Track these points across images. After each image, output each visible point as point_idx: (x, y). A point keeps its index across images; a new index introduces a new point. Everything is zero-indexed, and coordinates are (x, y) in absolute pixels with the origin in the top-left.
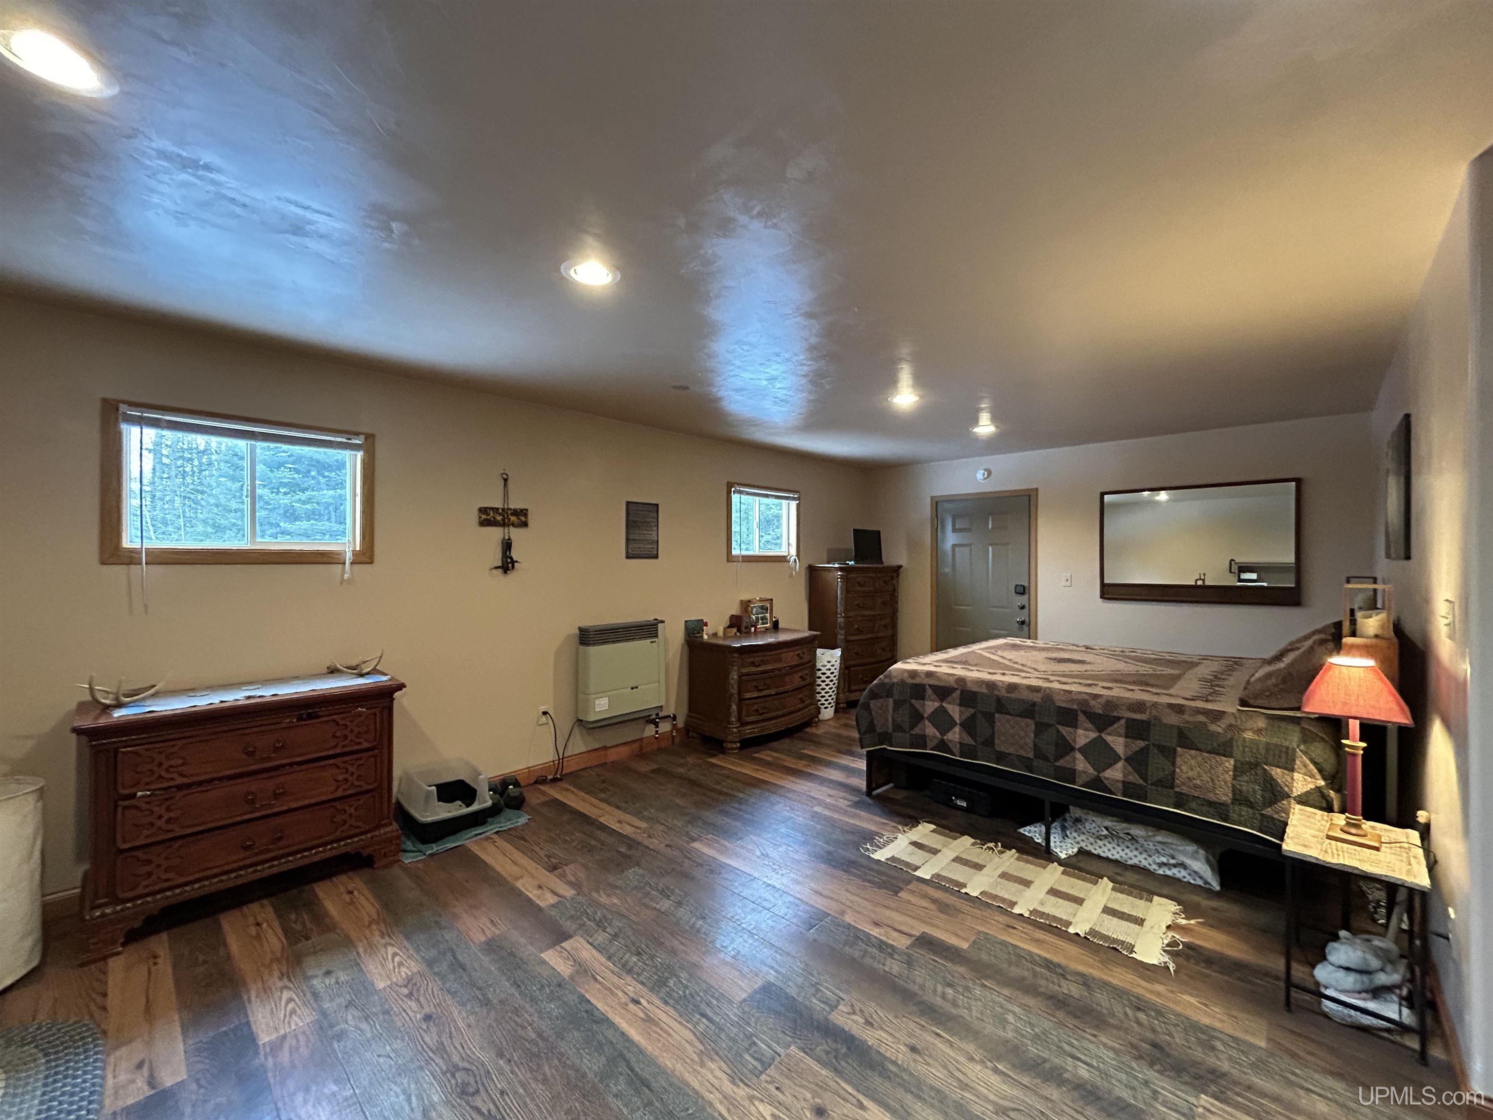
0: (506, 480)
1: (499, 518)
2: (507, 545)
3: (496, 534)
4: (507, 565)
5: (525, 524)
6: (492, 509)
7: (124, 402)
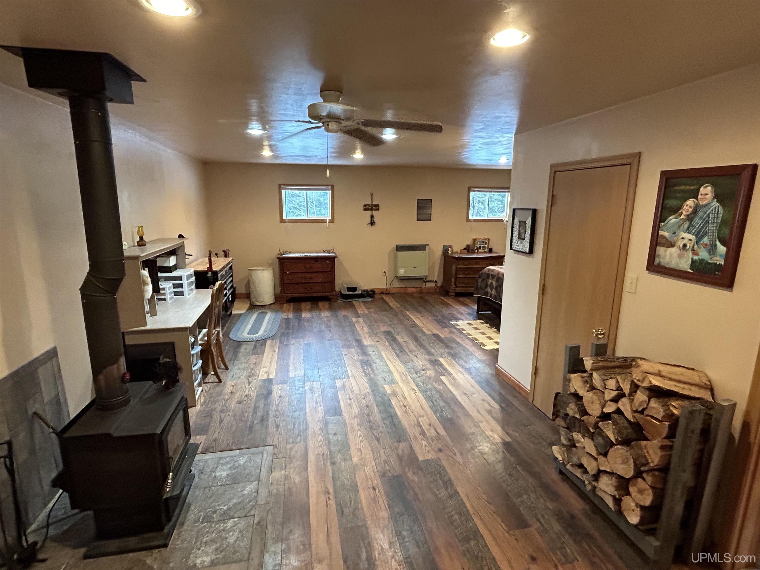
0: (372, 195)
1: (370, 208)
2: (372, 217)
3: (369, 213)
4: (372, 223)
5: (378, 210)
6: (368, 205)
7: (282, 185)
